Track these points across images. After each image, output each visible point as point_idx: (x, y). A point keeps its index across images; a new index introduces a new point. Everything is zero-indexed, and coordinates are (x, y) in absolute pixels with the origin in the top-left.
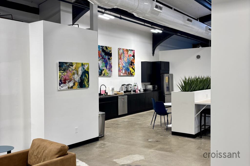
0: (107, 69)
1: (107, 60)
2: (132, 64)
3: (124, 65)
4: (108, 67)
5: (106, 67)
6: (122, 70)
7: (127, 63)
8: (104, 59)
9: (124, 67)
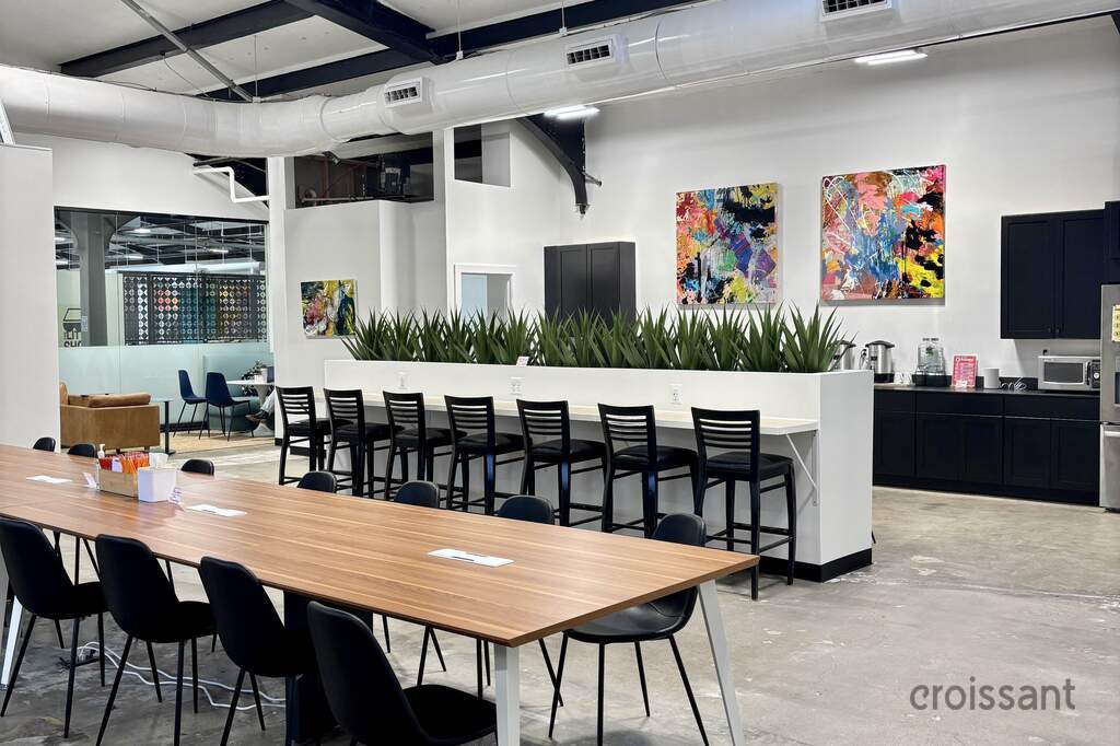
0: (747, 277)
1: (749, 239)
2: (922, 239)
3: (855, 251)
4: (752, 268)
5: (743, 268)
6: (841, 274)
7: (877, 238)
8: (734, 237)
9: (854, 259)
